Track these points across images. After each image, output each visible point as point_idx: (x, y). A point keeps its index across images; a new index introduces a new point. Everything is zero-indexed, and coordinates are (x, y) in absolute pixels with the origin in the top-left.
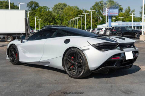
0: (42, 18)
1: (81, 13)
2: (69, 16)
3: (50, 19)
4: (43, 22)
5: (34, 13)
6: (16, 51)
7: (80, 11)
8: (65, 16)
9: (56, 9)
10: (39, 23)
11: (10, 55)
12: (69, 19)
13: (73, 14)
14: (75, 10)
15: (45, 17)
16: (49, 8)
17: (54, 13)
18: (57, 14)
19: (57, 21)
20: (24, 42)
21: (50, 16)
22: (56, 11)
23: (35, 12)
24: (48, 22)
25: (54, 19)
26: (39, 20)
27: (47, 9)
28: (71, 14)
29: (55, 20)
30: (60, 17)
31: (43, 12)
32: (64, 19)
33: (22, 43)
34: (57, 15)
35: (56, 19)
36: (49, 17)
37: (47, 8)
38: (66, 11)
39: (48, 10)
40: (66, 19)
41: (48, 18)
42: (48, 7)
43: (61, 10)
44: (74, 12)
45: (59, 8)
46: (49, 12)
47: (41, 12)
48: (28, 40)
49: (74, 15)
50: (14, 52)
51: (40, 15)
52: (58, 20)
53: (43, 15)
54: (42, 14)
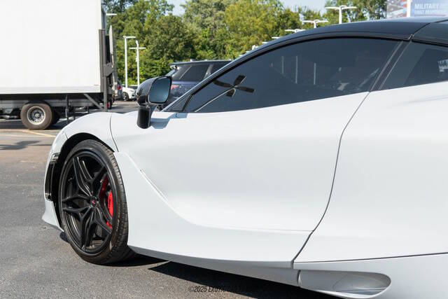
0: (148, 44)
1: (290, 23)
2: (245, 34)
3: (177, 44)
4: (151, 57)
5: (120, 25)
6: (107, 180)
7: (286, 15)
8: (233, 35)
9: (196, 10)
10: (137, 60)
11: (68, 203)
12: (245, 47)
13: (260, 26)
14: (269, 10)
15: (157, 37)
16: (172, 6)
17: (189, 25)
18: (203, 26)
19: (201, 53)
20: (162, 124)
21: (175, 36)
22: (198, 17)
23: (124, 20)
24: (169, 57)
25: (189, 45)
26: (137, 48)
27: (164, 10)
28: (252, 29)
29: (193, 50)
30: (212, 37)
31: (152, 22)
32: (229, 48)
33: (151, 129)
34: (200, 29)
35: (198, 44)
36: (174, 39)
37: (166, 5)
38: (235, 17)
39: (167, 14)
40: (234, 46)
41: (167, 43)
42: (169, 3)
43: (214, 10)
44: (266, 20)
45: (207, 6)
46: (173, 19)
47: (143, 21)
48: (184, 109)
49: (266, 30)
50: (95, 186)
51: (140, 29)
52: (203, 48)
53: (149, 32)
54: (146, 27)
